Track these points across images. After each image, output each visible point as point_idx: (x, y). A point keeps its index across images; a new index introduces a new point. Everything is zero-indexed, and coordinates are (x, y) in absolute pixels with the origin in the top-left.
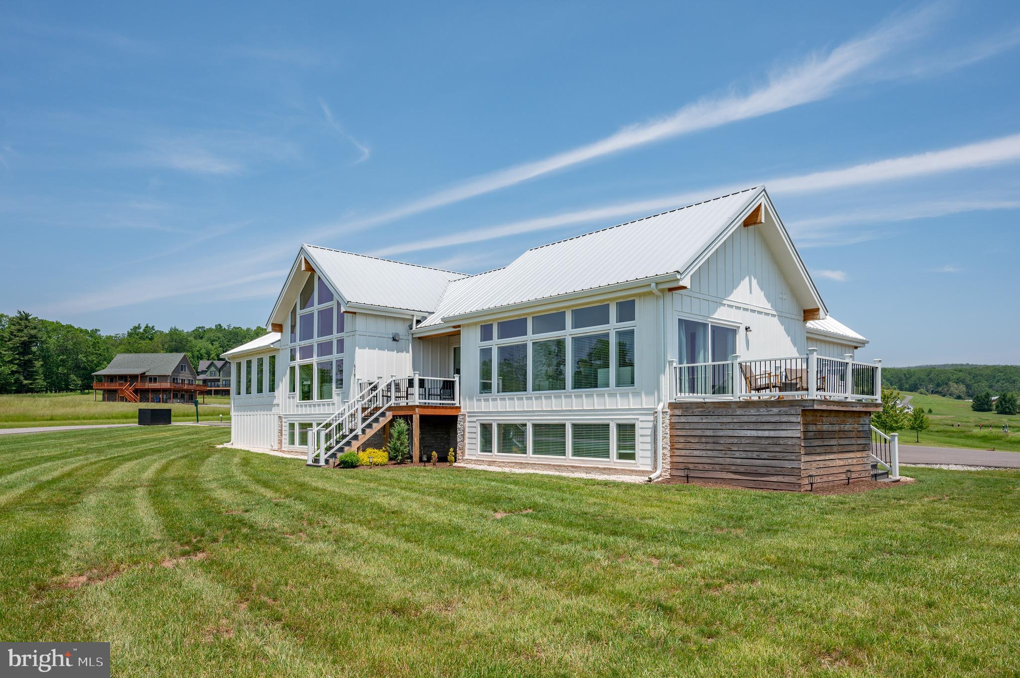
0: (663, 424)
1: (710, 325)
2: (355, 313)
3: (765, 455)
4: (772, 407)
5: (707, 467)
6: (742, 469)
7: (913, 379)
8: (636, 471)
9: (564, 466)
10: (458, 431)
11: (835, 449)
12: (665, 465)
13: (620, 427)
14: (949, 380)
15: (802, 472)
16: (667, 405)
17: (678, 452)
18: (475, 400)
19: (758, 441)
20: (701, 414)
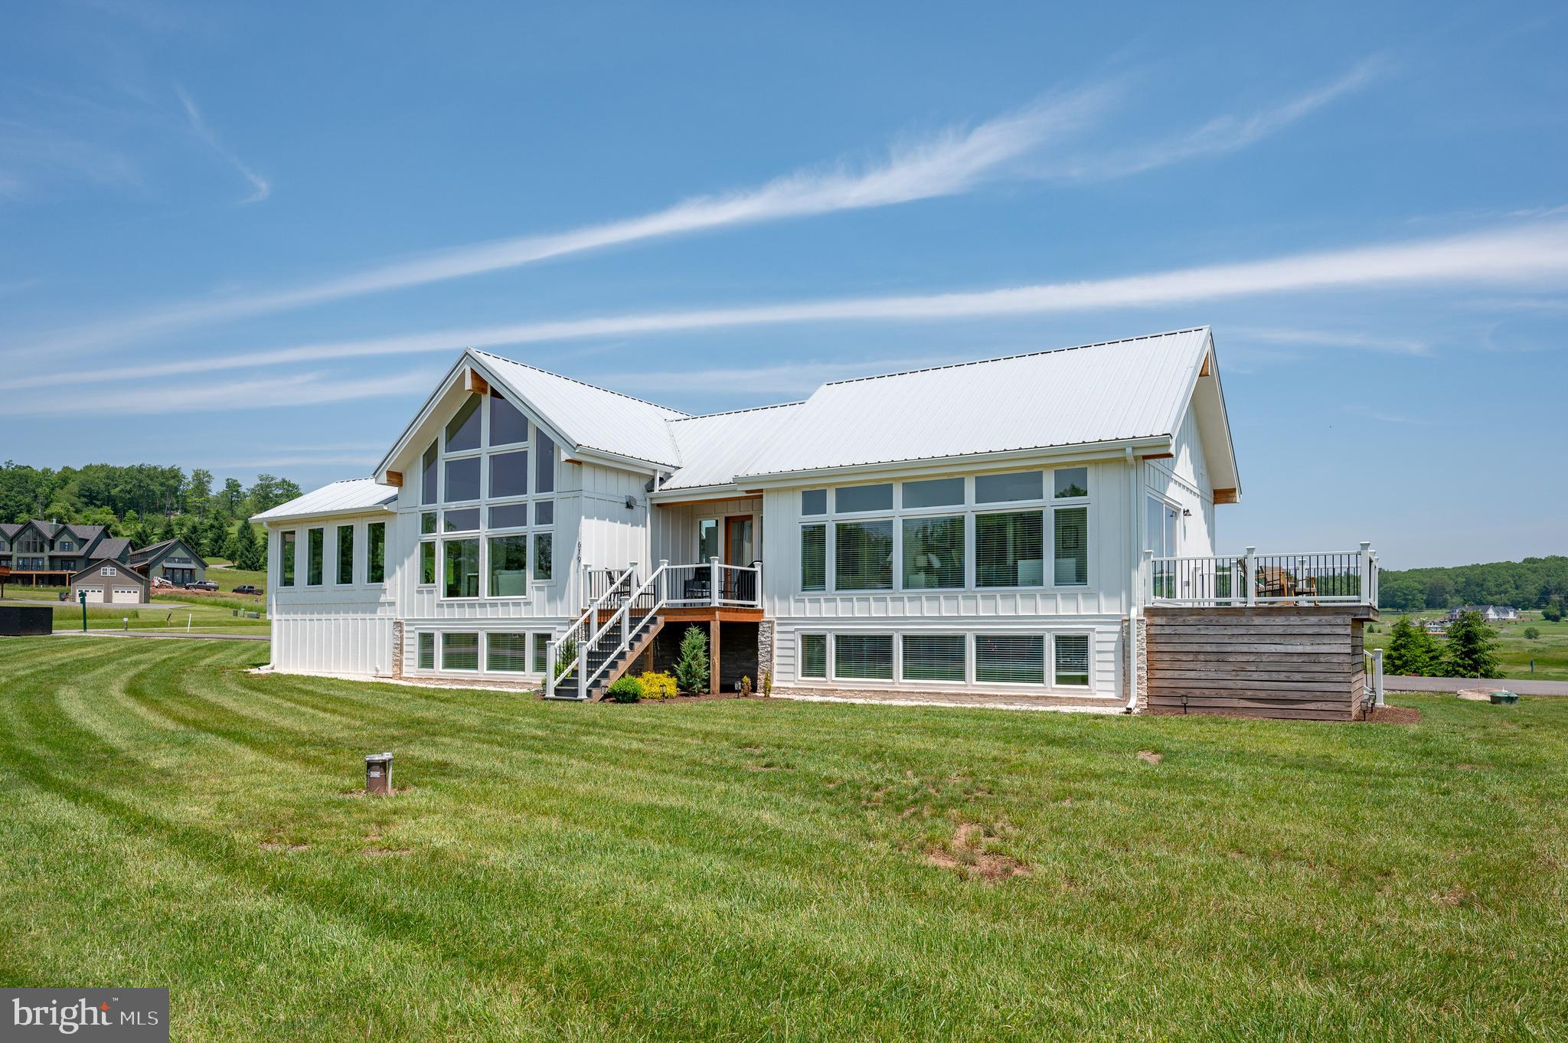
0: (1138, 636)
1: (1164, 506)
2: (579, 463)
3: (1298, 677)
4: (1307, 615)
5: (1207, 692)
6: (1263, 695)
8: (1092, 700)
9: (966, 695)
10: (760, 647)
12: (1141, 692)
13: (1062, 641)
15: (1353, 696)
16: (1142, 612)
17: (1159, 674)
18: (791, 599)
19: (1288, 659)
20: (1198, 623)
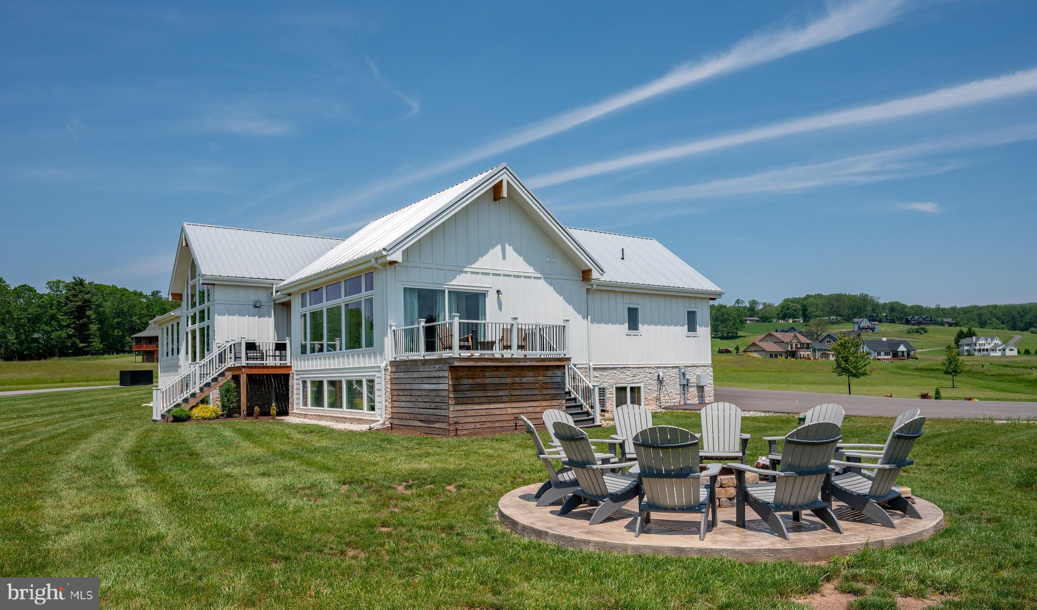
0: (385, 379)
1: (447, 291)
2: (214, 284)
3: (433, 405)
5: (408, 417)
6: (423, 418)
8: (374, 421)
9: (343, 419)
10: (290, 388)
11: (504, 399)
12: (387, 415)
13: (369, 382)
15: (450, 419)
16: (389, 363)
17: (394, 404)
18: (299, 360)
19: (430, 393)
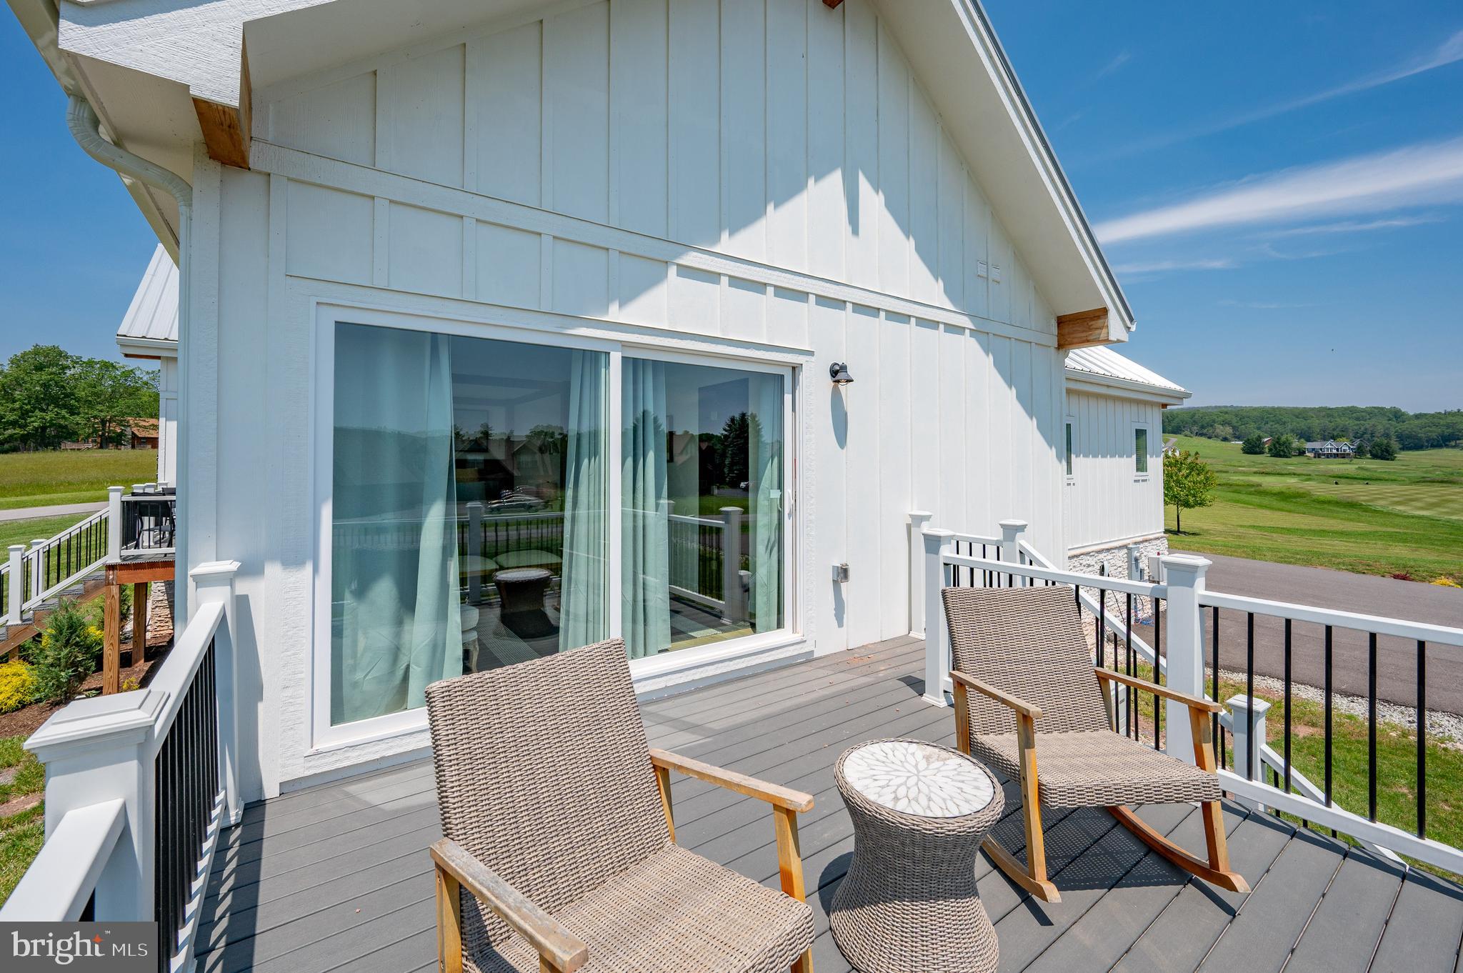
1: (617, 359)
7: (1177, 420)
14: (1214, 421)
